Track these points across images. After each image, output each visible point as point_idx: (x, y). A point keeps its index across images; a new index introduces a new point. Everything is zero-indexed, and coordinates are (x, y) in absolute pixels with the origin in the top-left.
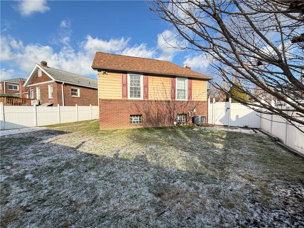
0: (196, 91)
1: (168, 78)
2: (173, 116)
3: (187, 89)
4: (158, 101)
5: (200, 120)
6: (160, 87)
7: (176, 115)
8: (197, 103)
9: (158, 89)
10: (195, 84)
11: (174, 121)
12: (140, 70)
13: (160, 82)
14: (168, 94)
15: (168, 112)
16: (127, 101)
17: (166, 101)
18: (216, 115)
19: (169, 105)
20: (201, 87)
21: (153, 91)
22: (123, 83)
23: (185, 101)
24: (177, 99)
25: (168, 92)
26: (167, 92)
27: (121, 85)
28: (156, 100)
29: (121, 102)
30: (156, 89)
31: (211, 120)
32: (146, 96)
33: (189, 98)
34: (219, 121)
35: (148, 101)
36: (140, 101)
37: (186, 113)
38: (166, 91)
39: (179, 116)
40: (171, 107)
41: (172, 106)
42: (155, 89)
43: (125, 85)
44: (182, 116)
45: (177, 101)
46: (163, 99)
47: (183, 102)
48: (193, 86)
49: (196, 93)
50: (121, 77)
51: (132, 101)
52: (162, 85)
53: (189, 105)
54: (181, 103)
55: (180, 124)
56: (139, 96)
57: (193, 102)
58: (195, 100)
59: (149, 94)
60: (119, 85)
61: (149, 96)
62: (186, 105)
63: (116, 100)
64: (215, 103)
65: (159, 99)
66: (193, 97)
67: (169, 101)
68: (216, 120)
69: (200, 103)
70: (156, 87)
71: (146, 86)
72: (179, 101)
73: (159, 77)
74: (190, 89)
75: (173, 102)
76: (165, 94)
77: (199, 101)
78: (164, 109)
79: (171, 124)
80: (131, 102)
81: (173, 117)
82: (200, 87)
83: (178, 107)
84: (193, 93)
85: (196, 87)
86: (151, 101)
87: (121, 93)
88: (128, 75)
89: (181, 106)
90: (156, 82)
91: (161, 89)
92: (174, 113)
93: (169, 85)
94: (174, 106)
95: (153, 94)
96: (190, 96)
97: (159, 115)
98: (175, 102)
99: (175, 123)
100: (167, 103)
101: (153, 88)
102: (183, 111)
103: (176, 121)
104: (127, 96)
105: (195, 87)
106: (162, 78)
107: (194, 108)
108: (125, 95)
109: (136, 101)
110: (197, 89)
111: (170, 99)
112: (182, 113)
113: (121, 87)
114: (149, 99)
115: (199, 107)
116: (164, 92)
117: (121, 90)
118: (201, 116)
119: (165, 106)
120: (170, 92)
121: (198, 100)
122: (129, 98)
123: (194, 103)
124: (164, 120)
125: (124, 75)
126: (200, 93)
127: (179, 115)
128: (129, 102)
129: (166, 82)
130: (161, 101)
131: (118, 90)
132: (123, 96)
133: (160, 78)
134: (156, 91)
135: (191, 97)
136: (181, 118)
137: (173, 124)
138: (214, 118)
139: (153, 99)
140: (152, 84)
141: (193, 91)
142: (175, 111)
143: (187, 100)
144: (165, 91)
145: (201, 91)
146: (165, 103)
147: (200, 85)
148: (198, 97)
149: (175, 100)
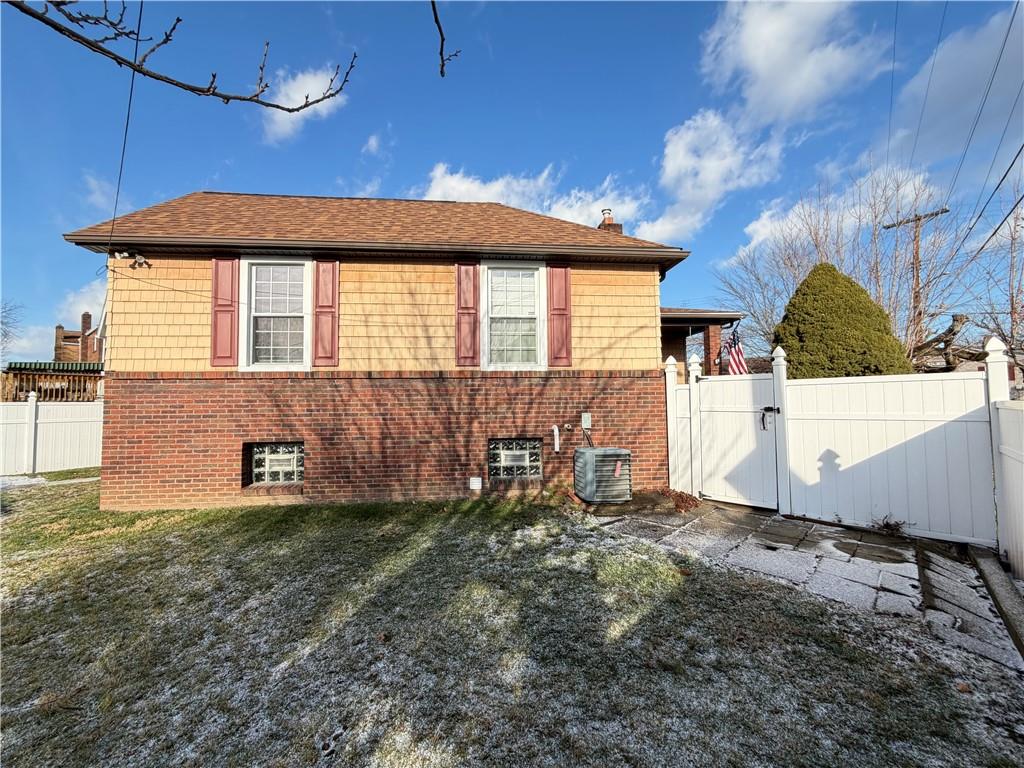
0: (595, 323)
1: (440, 268)
2: (468, 451)
3: (541, 311)
4: (383, 376)
5: (590, 476)
6: (399, 309)
7: (483, 442)
8: (601, 382)
9: (390, 320)
10: (589, 290)
11: (472, 475)
12: (305, 236)
13: (399, 286)
14: (438, 343)
15: (439, 429)
16: (230, 378)
17: (424, 377)
18: (710, 448)
19: (444, 393)
20: (626, 301)
21: (362, 331)
22: (216, 298)
23: (529, 375)
24: (485, 365)
25: (441, 332)
26: (435, 332)
27: (209, 308)
28: (370, 373)
29: (204, 383)
30: (377, 319)
31: (685, 469)
32: (327, 351)
33: (554, 358)
34: (726, 478)
35: (333, 377)
36: (294, 377)
37: (540, 434)
38: (431, 331)
39: (508, 449)
40: (455, 402)
41: (460, 400)
42: (370, 319)
43: (223, 308)
44: (522, 449)
45: (485, 376)
46: (410, 366)
47: (517, 377)
48: (574, 300)
49: (595, 332)
50: (210, 274)
51: (253, 376)
52: (408, 299)
53: (554, 390)
54: (509, 381)
55: (502, 487)
56: (298, 355)
57: (578, 375)
58: (594, 365)
59: (342, 343)
60: (199, 308)
61: (343, 354)
62: (541, 394)
63: (176, 377)
64: (698, 379)
65: (393, 367)
66: (576, 354)
67: (441, 377)
68: (710, 476)
69: (617, 383)
70: (377, 309)
71: (326, 310)
72: (495, 375)
73: (391, 267)
74: (561, 313)
75: (461, 377)
76: (423, 342)
77: (611, 372)
78: (417, 415)
79: (457, 489)
80: (251, 382)
81: (463, 453)
82: (616, 301)
83: (492, 403)
84: (575, 332)
85: (598, 301)
86: (350, 378)
87: (208, 342)
88: (244, 263)
89: (511, 400)
90: (380, 287)
91: (401, 320)
92: (470, 432)
93: (443, 299)
94: (472, 398)
95: (362, 343)
96: (561, 347)
97: (389, 441)
98: (473, 378)
99: (476, 484)
100: (432, 385)
101: (363, 318)
102: (519, 422)
103: (479, 476)
104: (233, 356)
105: (587, 301)
106: (407, 267)
107: (587, 409)
108: (223, 351)
109: (271, 377)
110: (603, 312)
111: (450, 366)
112: (514, 435)
113: (208, 319)
114: (344, 366)
115: (612, 402)
116: (419, 332)
117: (208, 331)
119: (421, 402)
120: (452, 332)
121: (609, 366)
122: (244, 366)
123: (582, 382)
124: (418, 466)
125: (225, 265)
126: (622, 333)
127: (508, 443)
128: (242, 383)
129: (427, 288)
130: (399, 376)
131: (196, 331)
132: (215, 356)
133: (399, 267)
134: (375, 331)
135: (569, 353)
136: (521, 458)
137: (467, 488)
139: (362, 366)
140: (355, 298)
141: (575, 322)
142: (476, 424)
143: (542, 366)
144: (426, 327)
145: (624, 322)
146: (420, 385)
147: (620, 291)
148: (607, 354)
149: (477, 369)
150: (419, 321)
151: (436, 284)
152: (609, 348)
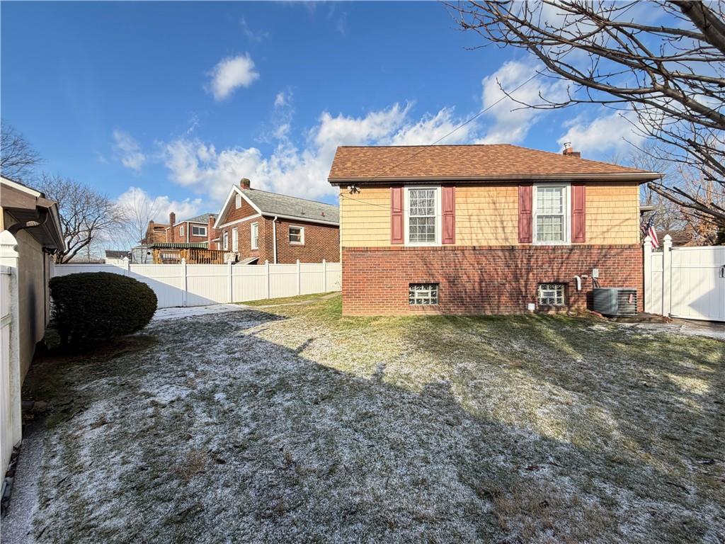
0: (599, 217)
1: (510, 188)
2: (526, 289)
3: (567, 212)
4: (481, 248)
5: (614, 301)
6: (487, 212)
7: (534, 284)
8: (604, 251)
9: (482, 218)
10: (596, 198)
11: (529, 302)
12: (435, 174)
13: (487, 199)
14: (508, 230)
15: (510, 277)
16: (403, 250)
17: (503, 249)
18: (677, 289)
19: (514, 258)
20: (619, 204)
21: (467, 224)
22: (393, 208)
23: (562, 248)
24: (536, 242)
25: (510, 224)
26: (507, 224)
27: (389, 213)
28: (474, 247)
29: (389, 253)
30: (476, 217)
31: (657, 301)
32: (450, 235)
33: (575, 238)
34: (690, 305)
35: (454, 249)
36: (435, 250)
37: (567, 281)
38: (505, 223)
39: (545, 289)
40: (519, 262)
41: (522, 261)
42: (472, 217)
43: (397, 213)
44: (552, 289)
45: (537, 248)
46: (493, 243)
47: (555, 249)
48: (588, 204)
49: (600, 223)
50: (389, 195)
51: (414, 249)
52: (492, 206)
53: (575, 256)
54: (550, 251)
55: (546, 309)
56: (432, 237)
57: (590, 247)
58: (598, 242)
59: (457, 230)
60: (384, 214)
61: (457, 237)
62: (568, 258)
63: (377, 250)
64: (670, 249)
65: (484, 243)
66: (588, 236)
67: (512, 249)
68: (678, 304)
69: (613, 252)
70: (475, 212)
71: (449, 213)
72: (542, 248)
73: (483, 188)
74: (579, 211)
75: (524, 249)
76: (500, 230)
77: (610, 246)
78: (499, 269)
79: (520, 310)
80: (413, 252)
81: (524, 290)
82: (612, 204)
83: (540, 263)
84: (588, 223)
85: (601, 204)
86: (463, 250)
87: (389, 231)
88: (406, 190)
89: (551, 262)
90: (477, 200)
91: (488, 218)
92: (528, 279)
93: (511, 206)
94: (529, 260)
95: (467, 230)
96: (579, 232)
97: (484, 283)
98: (529, 250)
99: (531, 307)
100: (507, 254)
101: (468, 217)
102: (555, 274)
103: (533, 302)
104: (402, 238)
105: (595, 204)
106: (491, 188)
107: (595, 266)
108: (397, 236)
109: (423, 249)
110: (604, 211)
111: (516, 243)
112: (552, 281)
113: (389, 219)
114: (458, 243)
115: (609, 263)
116: (498, 224)
117: (389, 225)
118: (620, 289)
119: (501, 263)
120: (516, 224)
121: (607, 242)
122: (407, 243)
123: (592, 251)
124: (499, 297)
125: (397, 190)
126: (615, 223)
127: (544, 285)
128: (408, 252)
129: (503, 200)
130: (490, 249)
131: (383, 225)
132: (393, 239)
133: (487, 188)
134: (474, 224)
135: (584, 235)
136: (552, 294)
137: (526, 309)
138: (667, 298)
139: (467, 243)
140: (464, 206)
141: (588, 217)
142: (531, 275)
143: (568, 242)
144: (502, 222)
145: (616, 216)
146: (500, 253)
147: (614, 198)
148: (606, 235)
149: (530, 244)
150: (498, 218)
151: (508, 197)
152: (608, 231)
